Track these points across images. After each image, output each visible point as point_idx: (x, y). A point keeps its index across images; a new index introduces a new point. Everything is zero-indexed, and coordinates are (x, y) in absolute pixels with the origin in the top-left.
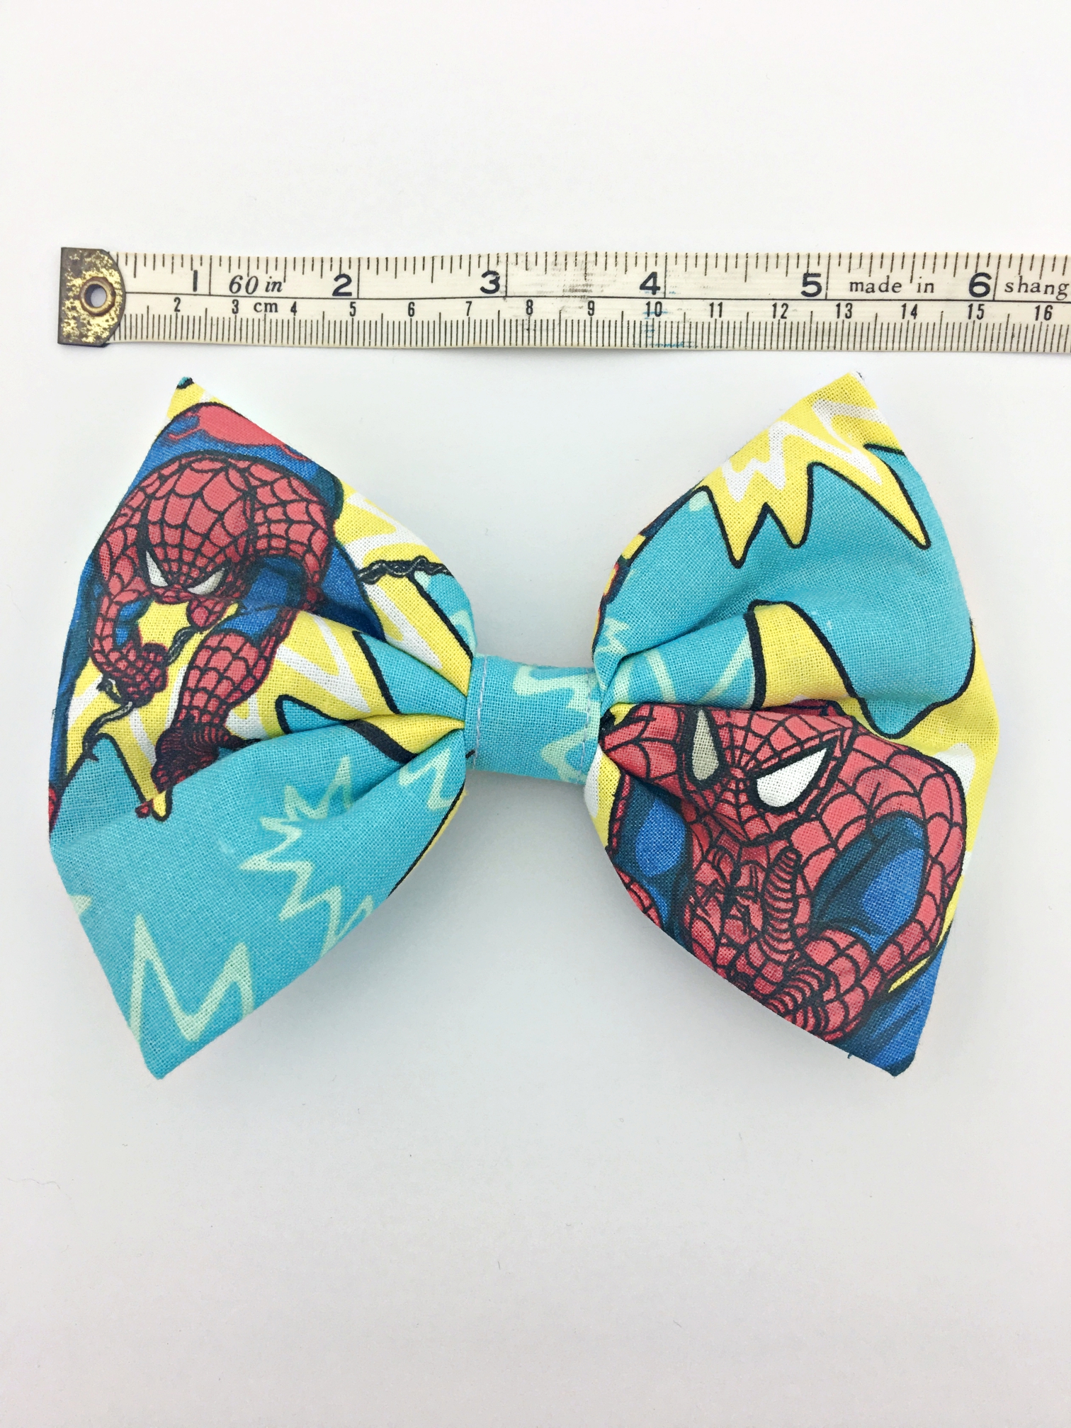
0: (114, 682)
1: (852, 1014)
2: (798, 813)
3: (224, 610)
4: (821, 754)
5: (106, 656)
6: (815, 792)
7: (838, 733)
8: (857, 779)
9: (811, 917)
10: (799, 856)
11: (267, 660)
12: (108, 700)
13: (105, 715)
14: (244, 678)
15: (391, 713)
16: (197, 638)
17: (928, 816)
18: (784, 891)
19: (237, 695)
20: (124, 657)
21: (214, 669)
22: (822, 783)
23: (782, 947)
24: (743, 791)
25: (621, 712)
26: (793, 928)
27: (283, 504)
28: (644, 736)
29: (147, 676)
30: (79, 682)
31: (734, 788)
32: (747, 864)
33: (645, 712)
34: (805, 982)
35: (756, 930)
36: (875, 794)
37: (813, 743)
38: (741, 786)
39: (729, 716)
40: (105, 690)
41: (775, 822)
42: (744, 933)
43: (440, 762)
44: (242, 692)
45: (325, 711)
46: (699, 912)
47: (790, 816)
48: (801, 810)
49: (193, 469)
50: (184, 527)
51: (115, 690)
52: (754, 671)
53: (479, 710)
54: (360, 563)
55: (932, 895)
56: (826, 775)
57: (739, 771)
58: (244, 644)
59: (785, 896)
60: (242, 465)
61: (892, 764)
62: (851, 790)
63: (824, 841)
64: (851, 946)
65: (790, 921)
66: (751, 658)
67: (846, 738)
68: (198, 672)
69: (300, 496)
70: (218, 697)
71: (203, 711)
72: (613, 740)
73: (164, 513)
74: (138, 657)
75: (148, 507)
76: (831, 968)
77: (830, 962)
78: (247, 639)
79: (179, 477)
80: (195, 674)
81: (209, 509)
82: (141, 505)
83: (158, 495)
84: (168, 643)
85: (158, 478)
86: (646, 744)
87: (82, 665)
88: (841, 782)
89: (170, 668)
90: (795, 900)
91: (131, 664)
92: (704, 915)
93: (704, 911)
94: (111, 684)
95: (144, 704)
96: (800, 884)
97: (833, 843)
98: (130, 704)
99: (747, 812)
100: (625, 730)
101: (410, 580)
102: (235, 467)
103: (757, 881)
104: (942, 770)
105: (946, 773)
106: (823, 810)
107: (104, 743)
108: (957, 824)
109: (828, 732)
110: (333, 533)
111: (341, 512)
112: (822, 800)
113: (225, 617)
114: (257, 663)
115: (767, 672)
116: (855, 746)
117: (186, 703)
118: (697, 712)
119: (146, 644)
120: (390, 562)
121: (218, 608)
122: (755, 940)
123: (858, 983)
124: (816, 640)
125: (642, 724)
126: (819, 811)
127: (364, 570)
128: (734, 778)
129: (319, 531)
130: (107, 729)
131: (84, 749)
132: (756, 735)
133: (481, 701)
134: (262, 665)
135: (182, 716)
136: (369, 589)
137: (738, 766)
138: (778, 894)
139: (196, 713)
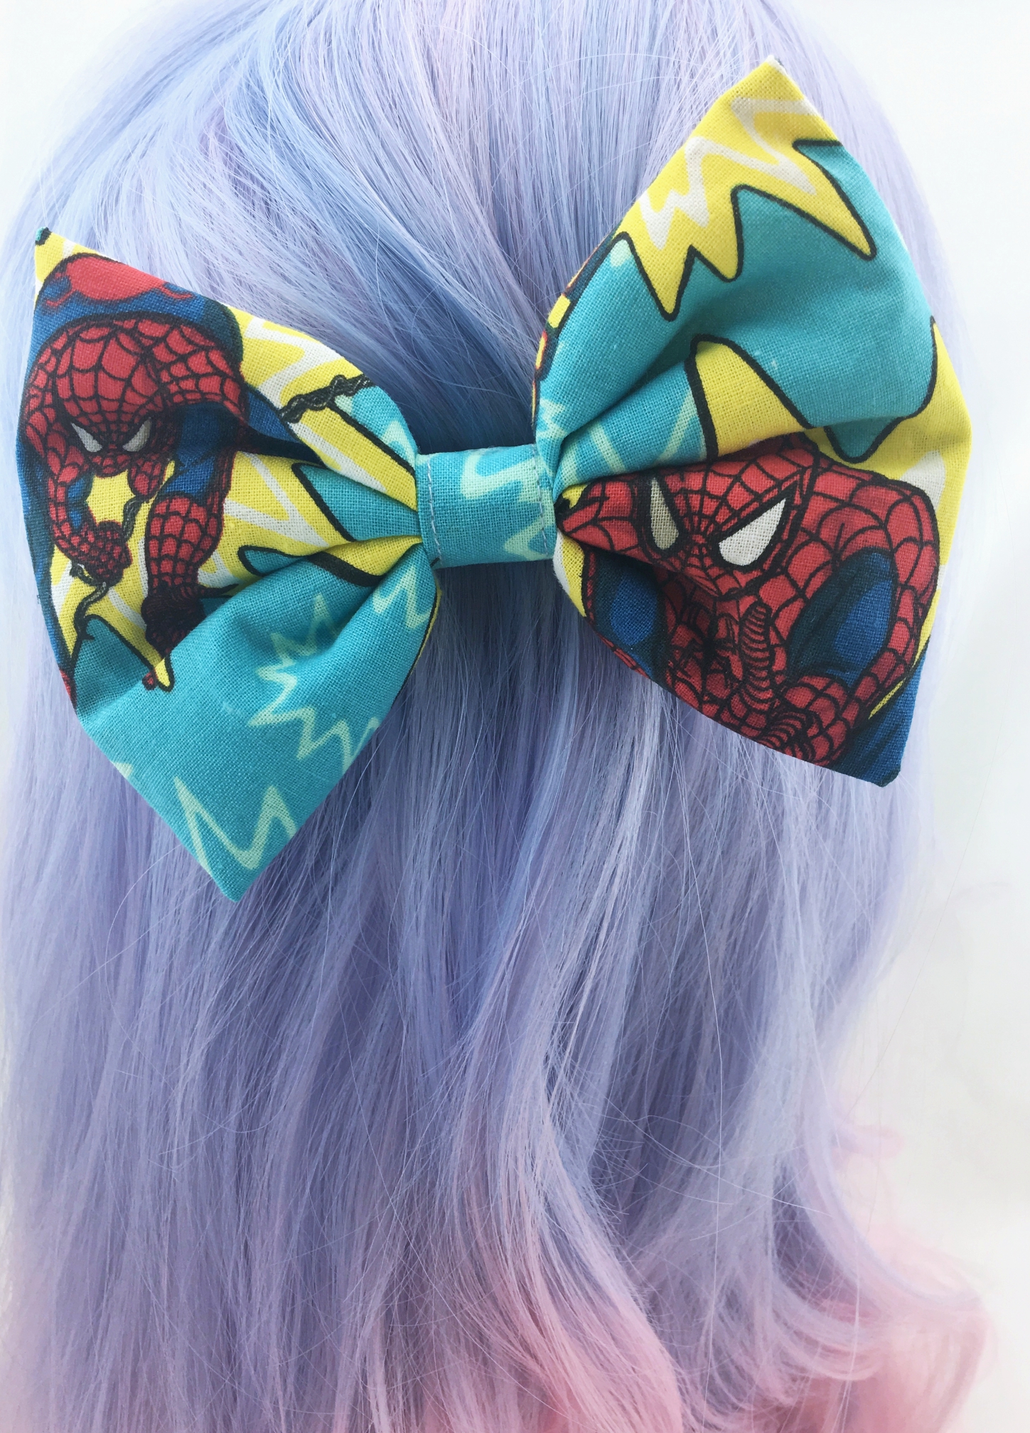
0: (83, 567)
1: (836, 746)
2: (763, 570)
3: (163, 472)
4: (781, 505)
5: (69, 541)
6: (779, 546)
7: (797, 478)
8: (820, 524)
9: (788, 663)
10: (769, 609)
11: (216, 516)
12: (83, 585)
13: (85, 599)
14: (201, 539)
15: (347, 542)
16: (145, 510)
17: (895, 545)
18: (759, 642)
19: (200, 554)
20: (84, 540)
21: (170, 535)
22: (785, 536)
23: (763, 696)
24: (706, 555)
25: (574, 496)
26: (772, 675)
27: (183, 359)
28: (600, 516)
29: (110, 554)
30: (53, 570)
31: (698, 553)
32: (722, 616)
33: (597, 492)
34: (788, 724)
35: (739, 681)
36: (839, 536)
37: (771, 495)
38: (704, 551)
39: (682, 479)
40: (77, 575)
41: (743, 580)
42: (726, 687)
43: (407, 580)
44: (203, 551)
45: (287, 552)
46: (679, 674)
47: (755, 574)
48: (766, 567)
49: (83, 340)
50: (96, 397)
51: (86, 574)
52: (701, 429)
53: (432, 523)
54: (279, 401)
55: (905, 621)
56: (788, 527)
57: (700, 537)
58: (191, 505)
59: (761, 647)
60: (129, 324)
61: (855, 500)
62: (814, 537)
63: (790, 593)
64: (828, 686)
65: (769, 668)
66: (697, 416)
67: (806, 482)
68: (157, 542)
69: (196, 345)
70: (182, 560)
71: (173, 575)
72: (571, 523)
73: (73, 390)
74: (97, 538)
75: (54, 384)
76: (811, 709)
77: (810, 704)
78: (192, 499)
79: (73, 350)
80: (153, 544)
81: (114, 378)
82: (47, 384)
83: (60, 372)
84: (118, 517)
85: (52, 353)
86: (605, 523)
87: (50, 554)
88: (804, 530)
89: (129, 543)
90: (771, 649)
91: (92, 546)
92: (684, 677)
93: (685, 673)
94: (80, 568)
95: (118, 582)
96: (772, 634)
97: (800, 593)
98: (104, 585)
99: (714, 572)
100: (582, 513)
101: (332, 409)
102: (123, 330)
103: (734, 633)
104: (908, 493)
105: (912, 495)
106: (789, 563)
107: (92, 623)
108: (927, 543)
109: (787, 479)
110: (242, 378)
111: (242, 351)
112: (786, 552)
113: (166, 480)
114: (208, 521)
115: (716, 427)
116: (816, 489)
117: (155, 572)
118: (650, 482)
119: (100, 523)
120: (307, 394)
121: (156, 472)
122: (738, 691)
123: (838, 717)
124: (762, 383)
125: (597, 505)
126: (784, 564)
127: (284, 409)
128: (696, 543)
129: (228, 380)
130: (92, 610)
131: (78, 633)
132: (712, 497)
133: (433, 514)
134: (213, 522)
135: (156, 584)
136: (295, 427)
137: (698, 532)
138: (754, 646)
139: (167, 579)
